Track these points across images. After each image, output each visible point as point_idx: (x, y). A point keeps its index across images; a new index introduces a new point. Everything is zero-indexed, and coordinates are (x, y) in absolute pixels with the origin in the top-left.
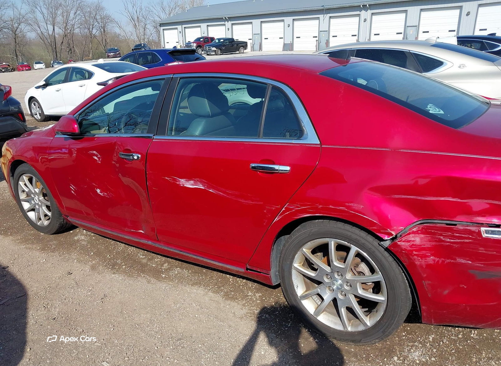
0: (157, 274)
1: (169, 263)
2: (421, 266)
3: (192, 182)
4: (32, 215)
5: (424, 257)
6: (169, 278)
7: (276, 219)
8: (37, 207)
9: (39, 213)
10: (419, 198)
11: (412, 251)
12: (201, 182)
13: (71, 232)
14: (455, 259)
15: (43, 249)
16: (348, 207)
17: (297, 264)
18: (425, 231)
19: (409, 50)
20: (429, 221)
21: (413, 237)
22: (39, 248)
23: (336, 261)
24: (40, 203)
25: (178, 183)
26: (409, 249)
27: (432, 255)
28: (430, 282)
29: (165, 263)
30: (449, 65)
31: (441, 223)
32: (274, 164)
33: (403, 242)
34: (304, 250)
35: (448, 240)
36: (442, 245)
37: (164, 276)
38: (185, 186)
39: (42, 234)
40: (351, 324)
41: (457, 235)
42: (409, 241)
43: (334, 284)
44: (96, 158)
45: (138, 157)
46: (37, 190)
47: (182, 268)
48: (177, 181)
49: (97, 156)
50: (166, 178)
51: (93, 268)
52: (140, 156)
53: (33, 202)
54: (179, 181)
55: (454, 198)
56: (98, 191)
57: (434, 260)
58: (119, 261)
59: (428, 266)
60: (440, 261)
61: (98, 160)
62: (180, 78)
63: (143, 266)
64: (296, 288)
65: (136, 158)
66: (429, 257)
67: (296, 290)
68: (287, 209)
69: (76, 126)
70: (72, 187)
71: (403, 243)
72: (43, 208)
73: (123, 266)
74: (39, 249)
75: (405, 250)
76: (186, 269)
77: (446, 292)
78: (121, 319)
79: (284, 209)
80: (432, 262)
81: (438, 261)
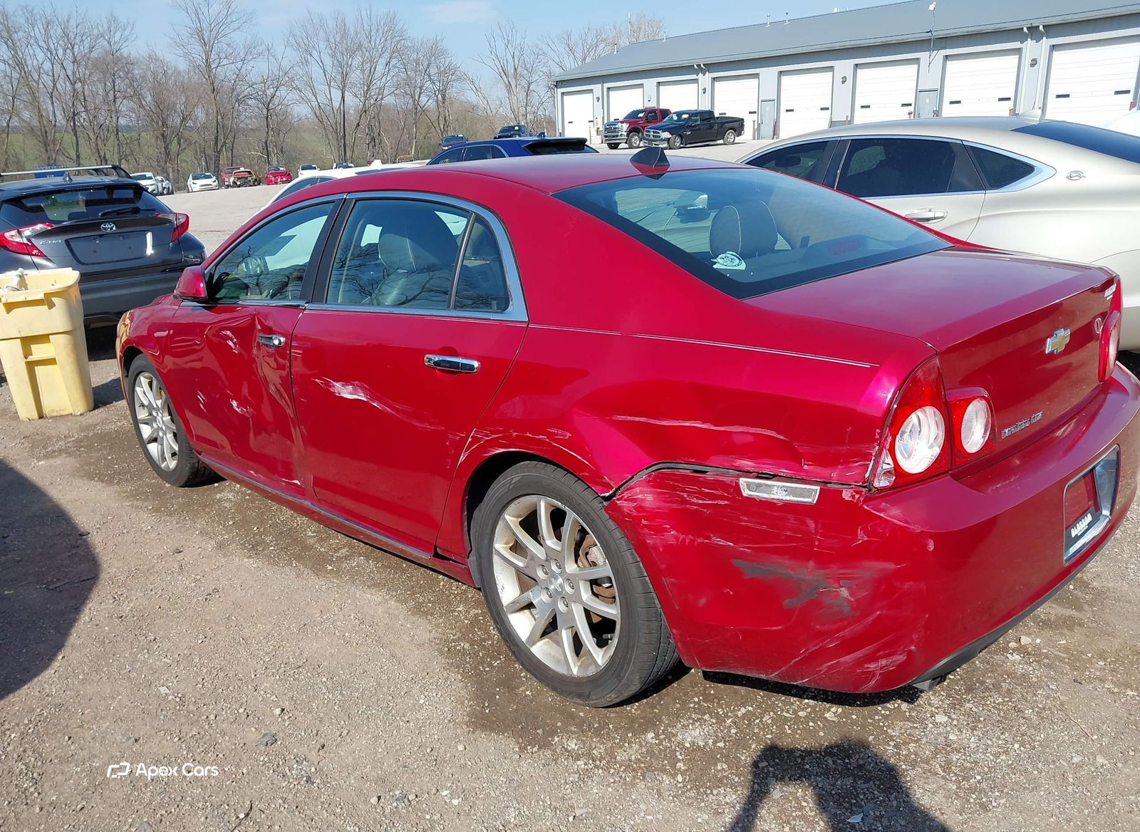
0: (319, 564)
1: (351, 547)
2: (655, 547)
3: (350, 387)
4: (153, 448)
5: (659, 531)
6: (338, 573)
7: (462, 458)
8: (161, 434)
9: (162, 445)
10: (652, 421)
11: (639, 518)
12: (363, 389)
13: (216, 485)
14: (709, 538)
15: (157, 510)
16: (551, 436)
17: (500, 546)
18: (657, 482)
19: (962, 140)
20: (672, 465)
21: (641, 492)
22: (150, 508)
23: (550, 538)
24: (164, 428)
25: (332, 390)
26: (635, 513)
27: (673, 528)
28: (673, 580)
29: (344, 546)
30: (1047, 172)
31: (685, 469)
32: (456, 354)
33: (625, 500)
34: (507, 517)
35: (695, 500)
36: (687, 509)
37: (330, 568)
38: (342, 395)
39: (168, 485)
40: (579, 664)
41: (707, 491)
42: (634, 500)
43: (551, 583)
44: (231, 344)
45: (280, 343)
46: (159, 402)
47: (367, 558)
48: (330, 386)
49: (232, 340)
50: (317, 380)
51: (220, 546)
52: (283, 339)
53: (155, 425)
54: (334, 386)
55: (703, 423)
56: (234, 404)
57: (677, 538)
58: (269, 539)
59: (668, 547)
60: (687, 541)
61: (233, 347)
62: (356, 201)
63: (306, 548)
64: (499, 590)
65: (276, 342)
66: (666, 530)
67: (500, 595)
68: (475, 440)
69: (202, 285)
70: (200, 397)
71: (625, 504)
72: (168, 436)
73: (271, 546)
74: (150, 510)
75: (629, 516)
76: (376, 560)
77: (703, 602)
78: (221, 628)
79: (470, 439)
80: (672, 542)
81: (684, 540)
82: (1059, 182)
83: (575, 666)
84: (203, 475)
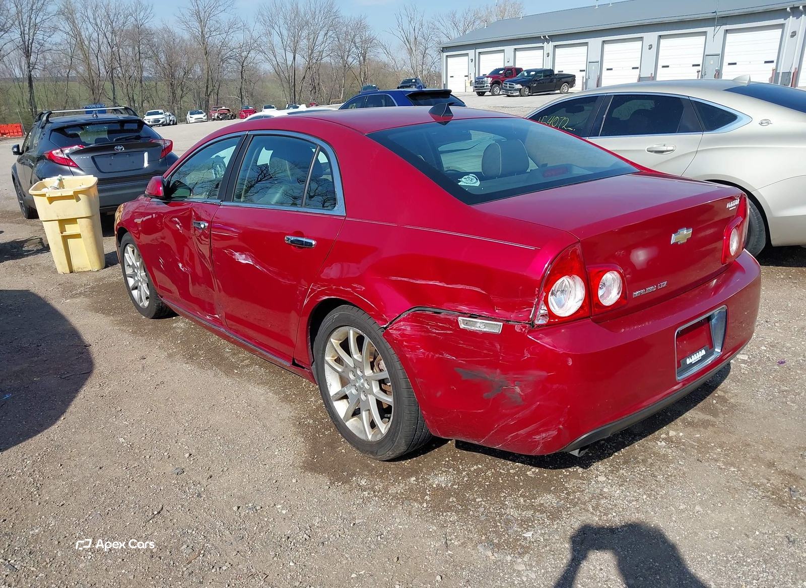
0: (229, 369)
1: (252, 359)
2: (411, 359)
3: (244, 256)
4: (135, 293)
5: (414, 349)
6: (240, 375)
7: (306, 302)
8: (140, 284)
9: (140, 291)
10: (411, 281)
11: (402, 341)
12: (251, 257)
13: (174, 318)
14: (443, 355)
15: (134, 333)
16: (354, 289)
17: (329, 358)
18: (414, 319)
19: (689, 97)
20: (423, 309)
21: (403, 325)
22: (131, 331)
23: (356, 354)
24: (141, 280)
25: (233, 257)
26: (400, 338)
27: (422, 348)
28: (422, 380)
29: (248, 359)
30: (745, 120)
31: (429, 311)
32: (303, 236)
33: (394, 330)
34: (332, 340)
35: (434, 331)
36: (430, 335)
37: (236, 371)
38: (239, 261)
39: (143, 317)
40: (373, 433)
41: (441, 324)
42: (400, 330)
43: (357, 382)
44: (178, 226)
45: (205, 227)
46: (138, 263)
47: (261, 366)
48: (233, 255)
49: (179, 224)
50: (225, 251)
51: (170, 356)
52: (207, 224)
53: (136, 278)
54: (235, 255)
55: (440, 282)
56: (180, 265)
57: (424, 354)
58: (200, 353)
59: (418, 359)
60: (430, 356)
61: (180, 229)
62: (254, 136)
63: (223, 359)
64: (328, 386)
65: (202, 226)
66: (418, 349)
67: (329, 389)
68: (313, 291)
69: (161, 188)
70: (161, 261)
71: (394, 332)
72: (144, 285)
73: (202, 357)
74: (130, 332)
75: (396, 339)
76: (266, 368)
77: (439, 394)
78: (162, 405)
79: (310, 290)
80: (421, 356)
81: (428, 355)
82: (753, 127)
83: (370, 434)
84: (165, 311)
